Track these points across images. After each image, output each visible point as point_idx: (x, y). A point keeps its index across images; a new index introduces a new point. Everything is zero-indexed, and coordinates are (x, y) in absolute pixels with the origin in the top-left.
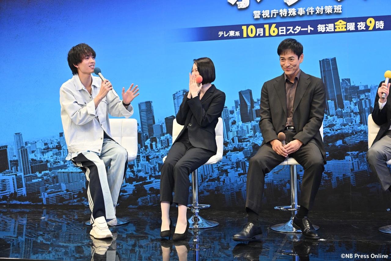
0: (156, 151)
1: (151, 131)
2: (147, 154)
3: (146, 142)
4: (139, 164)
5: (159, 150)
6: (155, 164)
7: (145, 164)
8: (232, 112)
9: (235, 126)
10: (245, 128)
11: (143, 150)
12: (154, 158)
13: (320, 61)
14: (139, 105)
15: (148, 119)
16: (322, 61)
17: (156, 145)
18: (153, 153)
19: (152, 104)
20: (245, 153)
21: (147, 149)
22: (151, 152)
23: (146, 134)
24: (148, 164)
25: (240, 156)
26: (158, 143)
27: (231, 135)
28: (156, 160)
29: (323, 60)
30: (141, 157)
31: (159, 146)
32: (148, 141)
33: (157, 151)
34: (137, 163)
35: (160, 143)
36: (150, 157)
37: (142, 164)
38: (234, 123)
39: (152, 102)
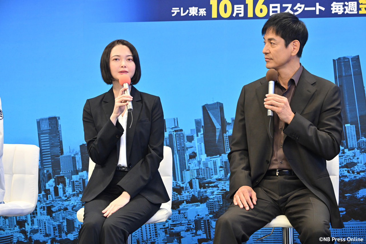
0: (64, 198)
1: (56, 165)
2: (48, 204)
3: (47, 184)
4: (35, 220)
5: (68, 198)
6: (61, 221)
7: (45, 221)
8: (190, 139)
9: (195, 161)
10: (210, 165)
11: (41, 196)
12: (60, 210)
13: (334, 61)
14: (39, 123)
15: (52, 147)
16: (337, 60)
17: (63, 189)
18: (59, 202)
19: (60, 122)
20: (210, 207)
21: (49, 196)
22: (56, 201)
23: (47, 171)
24: (49, 220)
25: (202, 209)
26: (67, 186)
27: (188, 176)
28: (63, 214)
29: (339, 59)
30: (38, 209)
31: (69, 190)
32: (52, 182)
33: (66, 200)
34: (31, 218)
35: (71, 186)
36: (53, 209)
37: (39, 220)
38: (193, 156)
39: (59, 118)
